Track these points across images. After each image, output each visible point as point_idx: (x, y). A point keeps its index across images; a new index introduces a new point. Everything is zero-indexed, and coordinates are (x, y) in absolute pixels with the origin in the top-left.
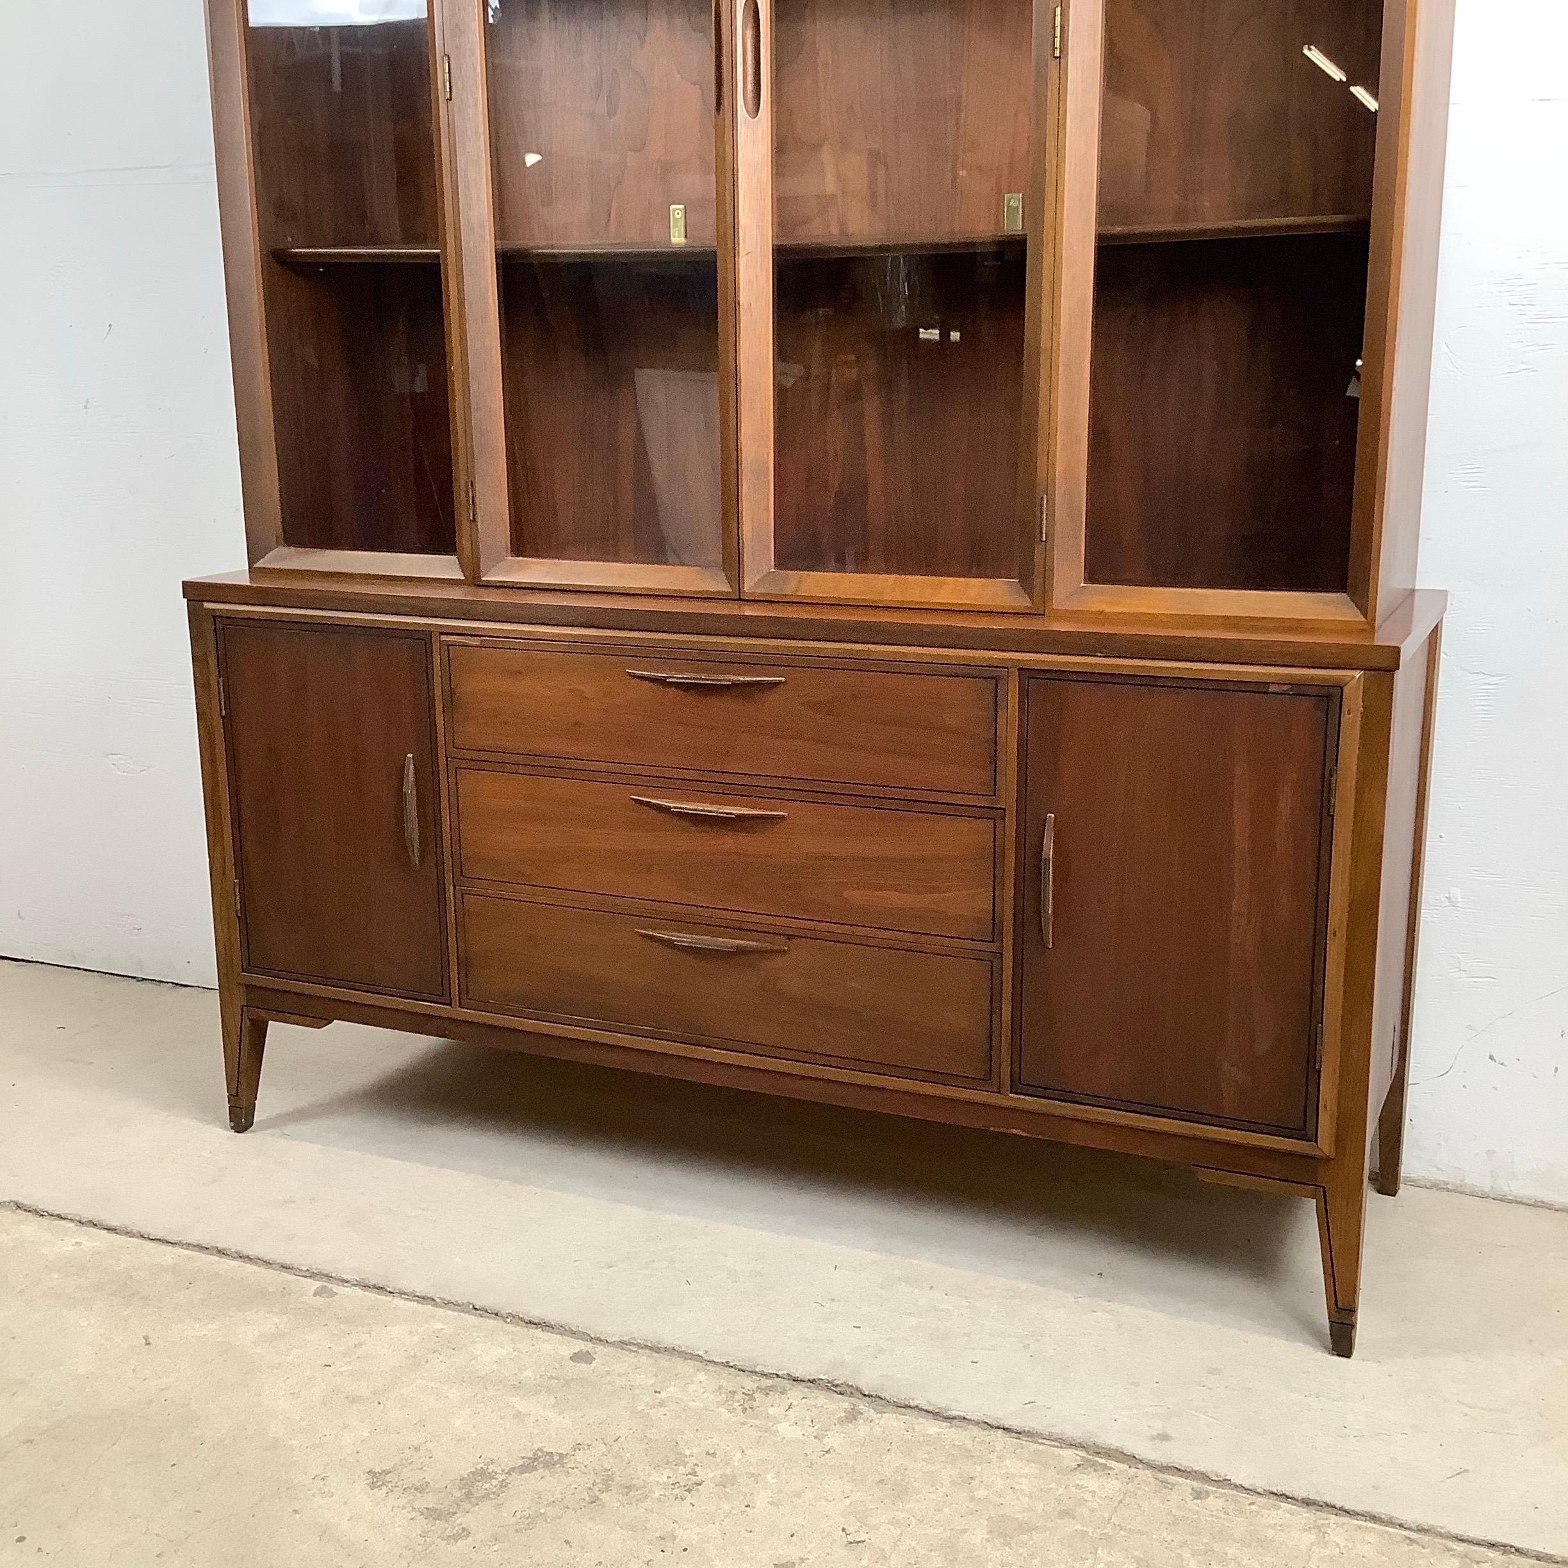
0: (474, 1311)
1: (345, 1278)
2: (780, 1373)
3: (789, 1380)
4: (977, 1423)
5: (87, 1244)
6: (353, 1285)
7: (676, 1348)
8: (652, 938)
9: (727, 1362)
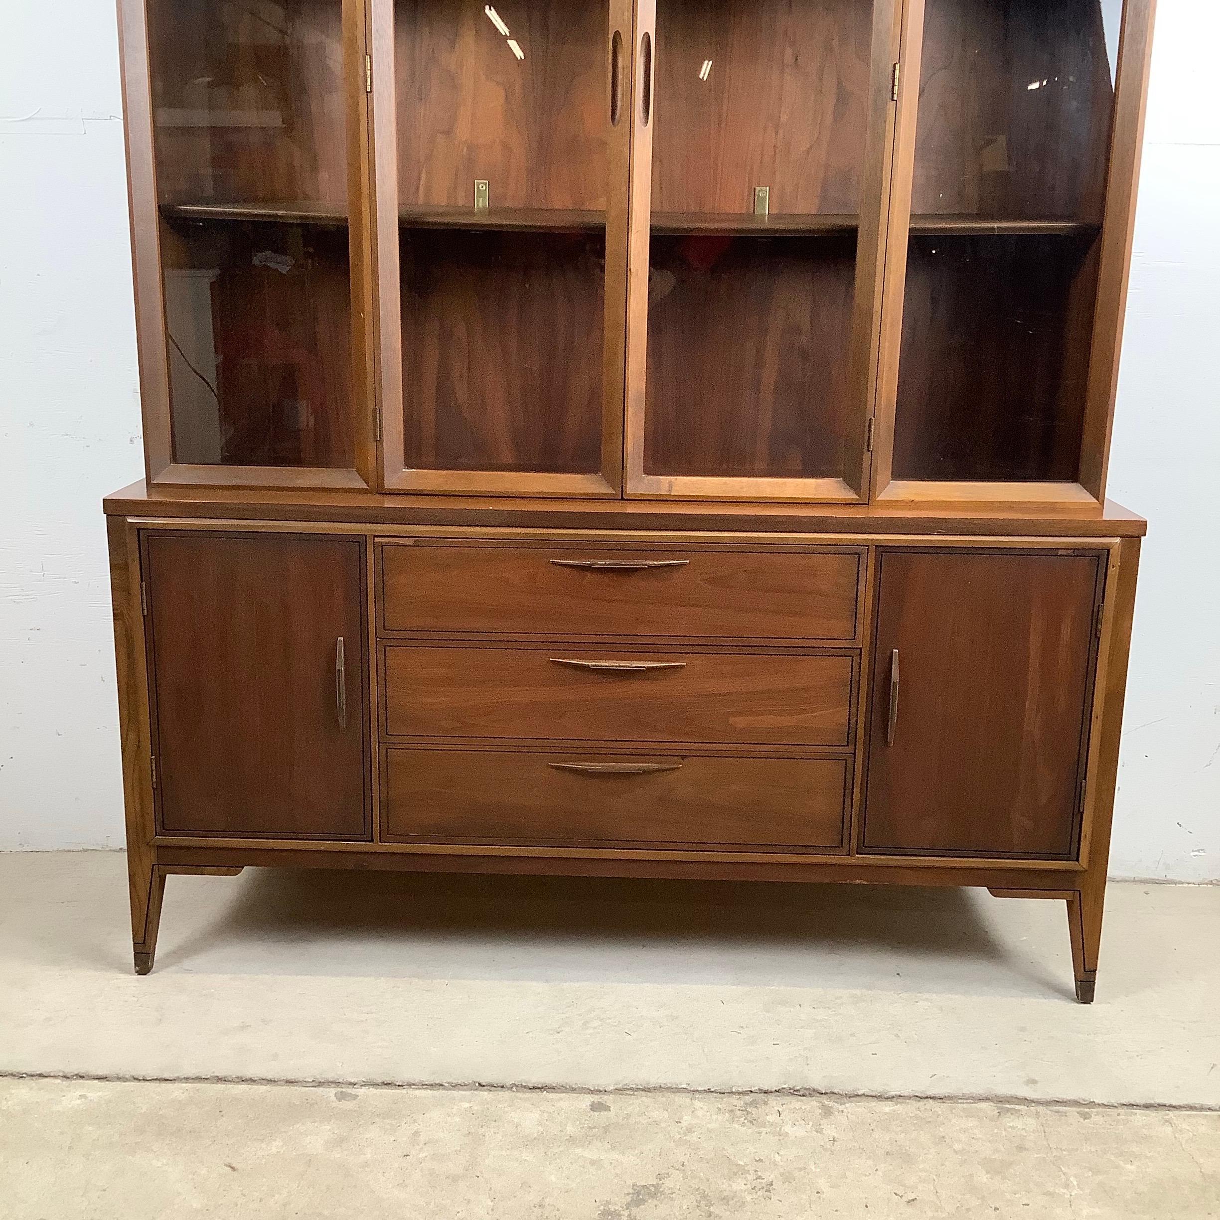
0: (481, 1087)
1: (352, 1081)
2: (753, 1089)
3: (760, 1093)
4: (910, 1098)
5: (93, 1095)
6: (362, 1086)
7: (663, 1086)
8: (564, 769)
9: (709, 1089)
